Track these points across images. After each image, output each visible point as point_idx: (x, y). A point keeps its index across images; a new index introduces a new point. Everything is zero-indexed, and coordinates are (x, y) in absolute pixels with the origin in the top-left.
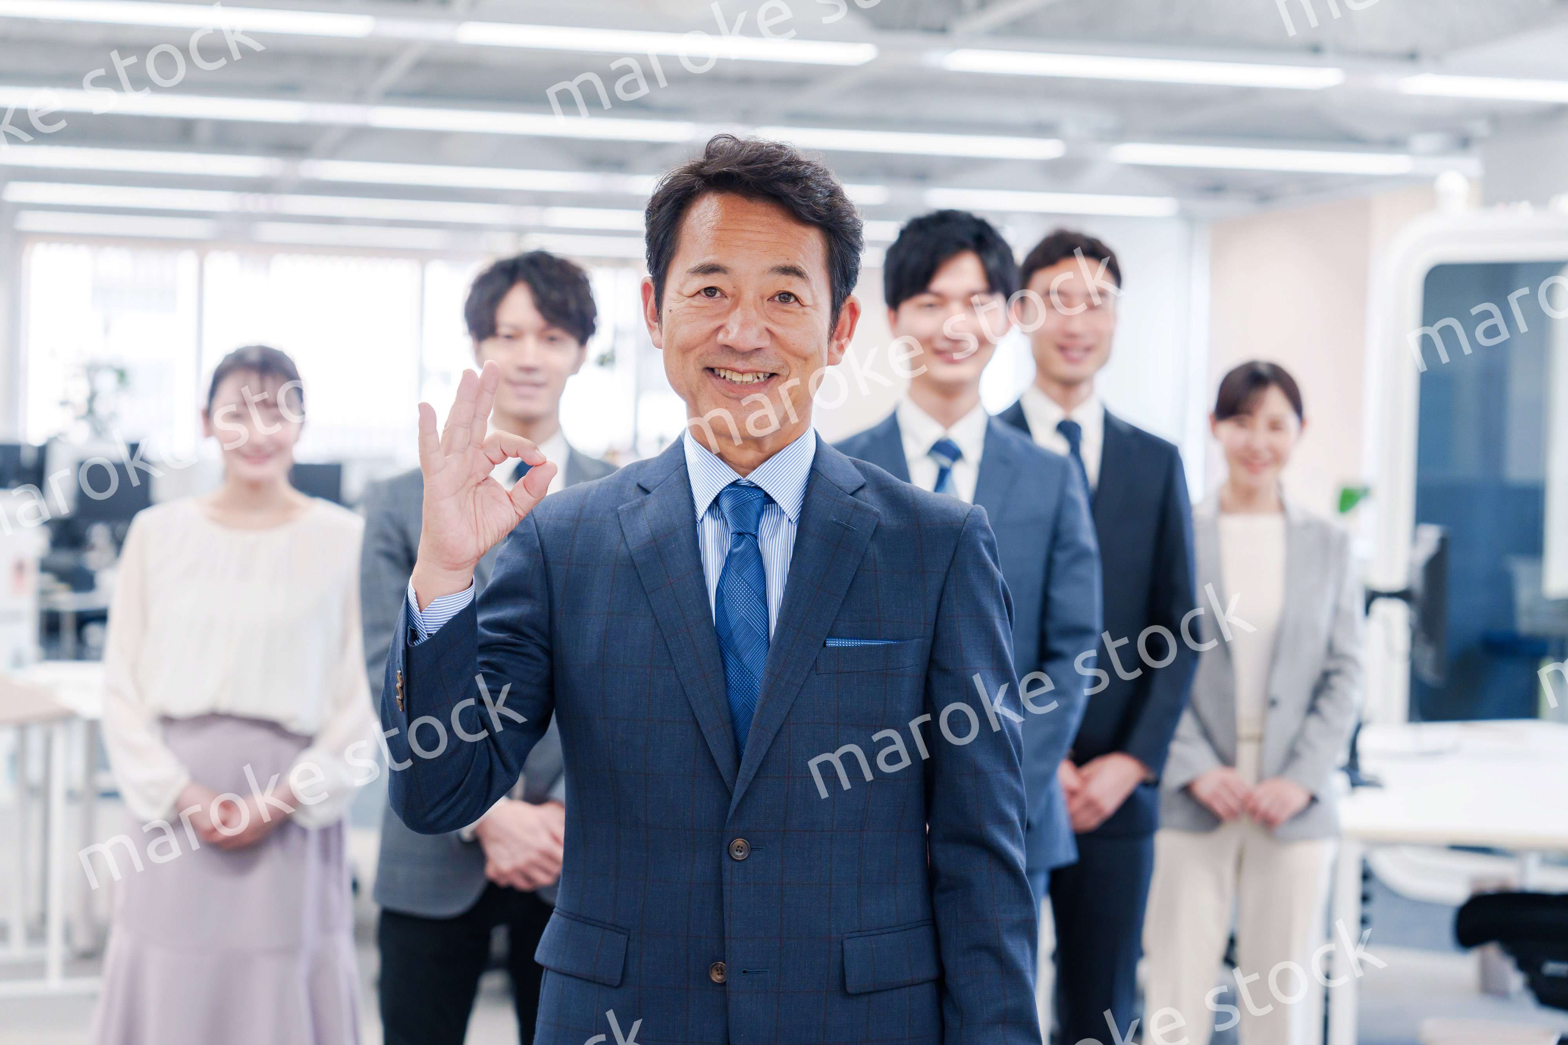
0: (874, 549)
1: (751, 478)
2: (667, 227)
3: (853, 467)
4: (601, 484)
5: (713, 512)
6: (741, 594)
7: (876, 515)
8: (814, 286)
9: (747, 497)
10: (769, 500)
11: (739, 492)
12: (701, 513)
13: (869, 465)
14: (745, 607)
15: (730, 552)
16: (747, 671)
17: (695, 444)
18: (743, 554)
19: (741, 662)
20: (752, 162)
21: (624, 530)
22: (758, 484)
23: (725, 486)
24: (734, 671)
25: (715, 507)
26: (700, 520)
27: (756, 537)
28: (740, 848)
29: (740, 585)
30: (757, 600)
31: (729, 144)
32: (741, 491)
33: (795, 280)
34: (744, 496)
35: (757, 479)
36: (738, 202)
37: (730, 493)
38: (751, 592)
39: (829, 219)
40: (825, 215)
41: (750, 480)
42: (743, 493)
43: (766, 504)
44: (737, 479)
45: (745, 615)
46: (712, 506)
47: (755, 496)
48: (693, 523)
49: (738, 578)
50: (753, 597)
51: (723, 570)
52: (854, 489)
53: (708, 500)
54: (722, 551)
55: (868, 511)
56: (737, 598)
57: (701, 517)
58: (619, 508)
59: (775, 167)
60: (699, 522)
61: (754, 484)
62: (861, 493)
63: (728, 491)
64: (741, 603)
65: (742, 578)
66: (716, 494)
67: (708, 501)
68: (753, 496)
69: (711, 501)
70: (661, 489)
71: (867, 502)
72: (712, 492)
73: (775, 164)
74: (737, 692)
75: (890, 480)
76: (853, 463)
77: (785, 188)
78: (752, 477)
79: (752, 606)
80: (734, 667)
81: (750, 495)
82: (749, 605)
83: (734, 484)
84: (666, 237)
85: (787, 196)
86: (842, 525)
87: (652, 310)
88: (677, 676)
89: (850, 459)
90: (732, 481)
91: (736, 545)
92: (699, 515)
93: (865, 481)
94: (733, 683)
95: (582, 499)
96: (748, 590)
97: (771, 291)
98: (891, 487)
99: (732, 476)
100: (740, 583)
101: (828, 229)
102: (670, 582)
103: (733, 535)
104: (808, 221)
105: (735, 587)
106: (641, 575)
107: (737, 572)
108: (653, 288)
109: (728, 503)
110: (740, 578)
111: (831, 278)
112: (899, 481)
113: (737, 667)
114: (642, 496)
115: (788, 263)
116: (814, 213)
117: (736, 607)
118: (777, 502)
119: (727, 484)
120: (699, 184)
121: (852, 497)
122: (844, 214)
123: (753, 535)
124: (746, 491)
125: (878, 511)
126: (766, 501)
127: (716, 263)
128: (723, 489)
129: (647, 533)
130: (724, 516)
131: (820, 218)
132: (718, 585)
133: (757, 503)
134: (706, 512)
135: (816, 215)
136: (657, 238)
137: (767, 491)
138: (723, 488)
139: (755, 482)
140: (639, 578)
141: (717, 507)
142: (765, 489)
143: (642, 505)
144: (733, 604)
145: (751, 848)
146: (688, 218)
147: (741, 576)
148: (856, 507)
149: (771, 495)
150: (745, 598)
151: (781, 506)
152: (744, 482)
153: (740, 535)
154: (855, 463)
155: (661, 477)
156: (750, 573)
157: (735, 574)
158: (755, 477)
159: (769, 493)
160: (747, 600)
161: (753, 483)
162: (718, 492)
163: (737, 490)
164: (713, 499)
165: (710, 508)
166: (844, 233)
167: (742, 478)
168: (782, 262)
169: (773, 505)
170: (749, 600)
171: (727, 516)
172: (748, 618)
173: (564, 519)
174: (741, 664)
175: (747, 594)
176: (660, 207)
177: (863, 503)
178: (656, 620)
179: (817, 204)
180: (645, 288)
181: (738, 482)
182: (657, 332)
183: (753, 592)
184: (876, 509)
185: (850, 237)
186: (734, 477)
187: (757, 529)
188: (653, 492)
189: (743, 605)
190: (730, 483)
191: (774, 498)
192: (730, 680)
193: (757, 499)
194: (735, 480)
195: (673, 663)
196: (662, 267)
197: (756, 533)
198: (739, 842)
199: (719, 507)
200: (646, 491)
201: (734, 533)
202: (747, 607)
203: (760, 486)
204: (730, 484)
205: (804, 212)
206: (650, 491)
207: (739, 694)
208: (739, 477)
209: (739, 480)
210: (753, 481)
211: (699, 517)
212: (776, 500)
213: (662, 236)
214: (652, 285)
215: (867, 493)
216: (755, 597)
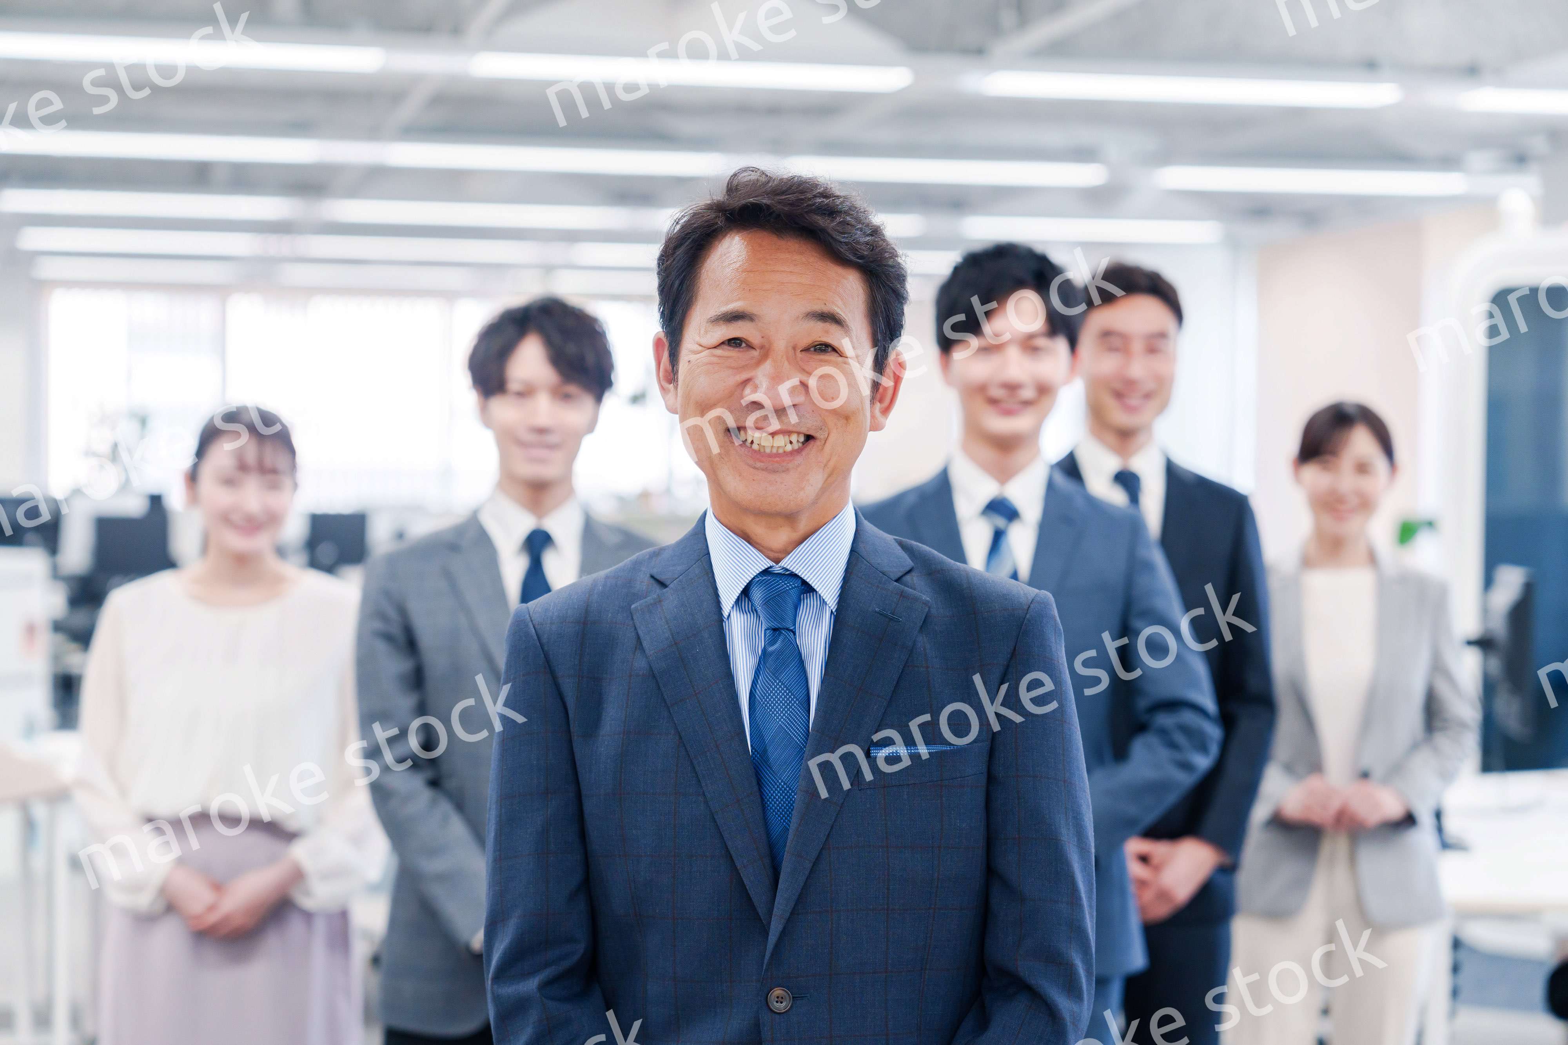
0: (923, 643)
1: (785, 564)
2: (683, 272)
3: (899, 548)
4: (607, 577)
5: (741, 605)
6: (779, 700)
7: (926, 603)
8: (854, 338)
9: (781, 587)
10: (807, 589)
11: (773, 581)
12: (727, 609)
13: (918, 546)
14: (784, 715)
15: (764, 651)
16: (788, 789)
17: (720, 527)
18: (780, 652)
19: (780, 779)
20: (783, 193)
21: (640, 633)
22: (794, 571)
23: (755, 574)
24: (772, 790)
25: (743, 599)
26: (726, 617)
27: (795, 634)
28: (780, 999)
29: (778, 689)
30: (798, 706)
31: (754, 176)
32: (774, 580)
33: (833, 328)
34: (778, 585)
35: (792, 565)
36: (766, 239)
37: (761, 582)
38: (790, 697)
39: (871, 259)
40: (867, 255)
41: (785, 566)
42: (777, 582)
43: (804, 593)
44: (769, 566)
45: (785, 725)
46: (740, 598)
47: (791, 585)
48: (719, 620)
49: (775, 681)
50: (793, 702)
51: (756, 672)
52: (900, 574)
53: (736, 591)
54: (753, 650)
55: (916, 599)
56: (775, 705)
57: (727, 614)
58: (633, 606)
59: (810, 199)
60: (725, 620)
61: (789, 571)
62: (908, 578)
63: (759, 580)
64: (779, 710)
65: (780, 681)
66: (746, 584)
67: (734, 596)
68: (788, 585)
69: (740, 592)
70: (680, 582)
71: (915, 589)
72: (740, 581)
73: (809, 195)
74: (776, 814)
75: (942, 562)
76: (898, 544)
77: (821, 221)
78: (786, 562)
79: (792, 713)
80: (772, 785)
81: (785, 584)
82: (789, 712)
83: (766, 572)
84: (681, 284)
85: (823, 230)
86: (886, 616)
87: (666, 371)
88: (706, 802)
89: (895, 539)
90: (763, 569)
91: (772, 642)
92: (725, 611)
93: (913, 565)
94: (771, 803)
95: (587, 596)
96: (788, 694)
97: (806, 342)
98: (942, 570)
99: (764, 563)
100: (778, 687)
101: (870, 271)
102: (695, 691)
103: (768, 632)
104: (848, 260)
105: (771, 692)
106: (661, 685)
107: (773, 675)
108: (667, 344)
109: (760, 594)
110: (778, 681)
111: (874, 328)
112: (952, 561)
113: (776, 784)
114: (657, 590)
115: (825, 309)
116: (855, 251)
117: (773, 715)
118: (817, 590)
119: (758, 572)
120: (720, 222)
121: (897, 584)
122: (887, 255)
123: (791, 631)
124: (781, 580)
125: (928, 599)
126: (803, 589)
127: (741, 310)
128: (754, 579)
129: (667, 635)
130: (755, 610)
131: (862, 257)
132: (751, 690)
133: (794, 593)
134: (733, 606)
135: (856, 254)
136: (672, 285)
137: (805, 578)
138: (753, 577)
139: (791, 569)
140: (659, 688)
141: (747, 599)
142: (802, 576)
143: (659, 601)
144: (770, 711)
145: (793, 998)
146: (708, 261)
147: (778, 679)
148: (902, 595)
149: (810, 583)
150: (784, 705)
151: (822, 595)
152: (777, 569)
153: (775, 631)
154: (901, 544)
155: (679, 568)
156: (789, 674)
157: (771, 677)
158: (790, 563)
159: (808, 581)
160: (786, 707)
161: (787, 570)
162: (748, 582)
163: (770, 579)
164: (742, 590)
165: (738, 601)
166: (888, 276)
167: (774, 564)
168: (818, 307)
169: (811, 594)
170: (788, 707)
171: (759, 609)
172: (787, 727)
173: (567, 621)
174: (780, 781)
175: (786, 699)
176: (676, 248)
177: (910, 590)
178: (681, 738)
179: (858, 243)
180: (658, 344)
181: (770, 570)
182: (671, 396)
183: (792, 697)
184: (926, 597)
185: (894, 282)
186: (765, 563)
187: (795, 624)
188: (671, 586)
189: (782, 712)
190: (761, 570)
191: (813, 585)
192: (768, 801)
193: (793, 588)
194: (766, 567)
195: (701, 787)
196: (677, 318)
197: (794, 629)
198: (778, 992)
199: (748, 598)
200: (662, 585)
201: (769, 629)
202: (786, 715)
203: (797, 572)
204: (761, 572)
205: (843, 249)
206: (668, 584)
207: (779, 816)
208: (772, 564)
209: (771, 567)
210: (788, 568)
211: (726, 614)
212: (815, 588)
213: (677, 283)
214: (665, 340)
215: (915, 578)
216: (795, 702)
